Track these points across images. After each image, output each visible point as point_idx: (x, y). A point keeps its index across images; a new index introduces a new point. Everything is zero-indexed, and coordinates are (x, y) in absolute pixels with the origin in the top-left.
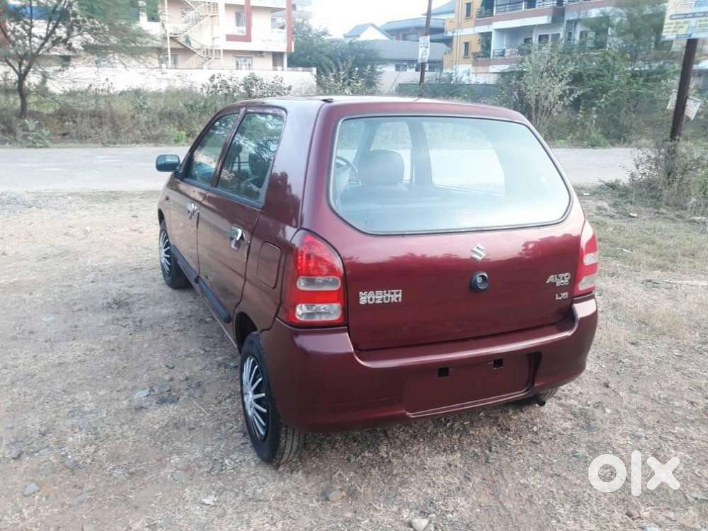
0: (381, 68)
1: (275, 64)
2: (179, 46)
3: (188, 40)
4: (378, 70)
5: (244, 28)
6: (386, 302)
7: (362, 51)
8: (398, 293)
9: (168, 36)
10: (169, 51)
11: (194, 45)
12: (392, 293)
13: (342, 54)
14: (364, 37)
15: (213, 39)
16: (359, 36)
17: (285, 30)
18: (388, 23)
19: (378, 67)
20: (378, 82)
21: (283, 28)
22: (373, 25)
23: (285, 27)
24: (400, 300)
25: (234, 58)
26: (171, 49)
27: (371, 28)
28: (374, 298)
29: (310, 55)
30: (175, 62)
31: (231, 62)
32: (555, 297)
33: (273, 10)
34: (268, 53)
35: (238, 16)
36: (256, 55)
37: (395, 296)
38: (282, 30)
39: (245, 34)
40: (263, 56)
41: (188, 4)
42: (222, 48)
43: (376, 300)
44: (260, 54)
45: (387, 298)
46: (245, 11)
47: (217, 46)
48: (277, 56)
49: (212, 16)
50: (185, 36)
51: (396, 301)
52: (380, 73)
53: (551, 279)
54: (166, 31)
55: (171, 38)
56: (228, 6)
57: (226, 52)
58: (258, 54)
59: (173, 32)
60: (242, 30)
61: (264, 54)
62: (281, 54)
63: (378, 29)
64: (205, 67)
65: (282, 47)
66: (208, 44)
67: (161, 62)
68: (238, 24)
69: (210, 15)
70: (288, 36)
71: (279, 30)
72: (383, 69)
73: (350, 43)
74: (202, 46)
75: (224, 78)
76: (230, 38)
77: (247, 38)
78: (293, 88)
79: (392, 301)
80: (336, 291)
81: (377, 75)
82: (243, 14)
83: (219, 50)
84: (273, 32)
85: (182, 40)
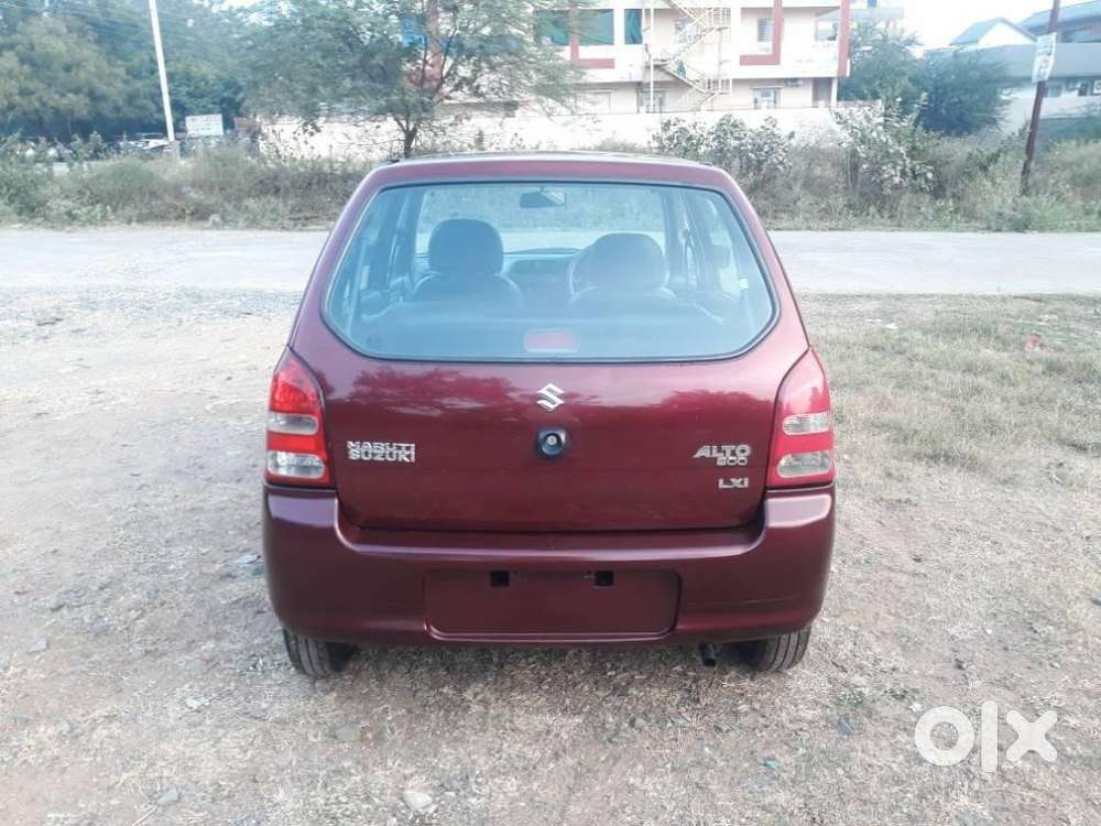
0: (1009, 94)
1: (816, 98)
2: (668, 78)
3: (681, 69)
4: (1004, 98)
5: (768, 45)
6: (389, 459)
7: (975, 67)
8: (408, 449)
9: (652, 64)
10: (652, 85)
11: (691, 75)
12: (399, 448)
13: (939, 75)
14: (986, 42)
15: (720, 63)
16: (976, 41)
17: (836, 43)
18: (1036, 14)
19: (1005, 92)
20: (1002, 119)
21: (833, 38)
22: (1005, 21)
23: (838, 37)
24: (413, 459)
25: (752, 92)
26: (656, 83)
27: (1000, 28)
28: (370, 452)
29: (881, 79)
30: (661, 102)
31: (745, 97)
32: (718, 483)
33: (820, 12)
34: (805, 80)
35: (762, 25)
36: (787, 85)
37: (405, 453)
38: (833, 42)
39: (770, 53)
40: (797, 86)
41: (685, 14)
42: (731, 77)
43: (374, 455)
44: (793, 82)
45: (391, 454)
46: (773, 17)
47: (725, 74)
48: (820, 85)
49: (719, 30)
50: (676, 63)
51: (406, 459)
52: (1008, 103)
53: (704, 452)
54: (650, 56)
55: (656, 67)
56: (745, 11)
57: (737, 82)
58: (789, 83)
59: (660, 58)
60: (766, 47)
61: (800, 83)
62: (829, 81)
63: (1016, 28)
64: (703, 107)
65: (830, 70)
66: (712, 73)
67: (640, 103)
68: (761, 37)
69: (717, 27)
70: (841, 51)
71: (827, 42)
72: (1012, 95)
73: (956, 55)
74: (703, 75)
75: (684, 125)
76: (746, 60)
77: (774, 59)
78: (796, 136)
79: (400, 459)
80: (313, 436)
81: (1001, 105)
82: (768, 21)
83: (728, 81)
84: (815, 46)
85: (672, 67)
